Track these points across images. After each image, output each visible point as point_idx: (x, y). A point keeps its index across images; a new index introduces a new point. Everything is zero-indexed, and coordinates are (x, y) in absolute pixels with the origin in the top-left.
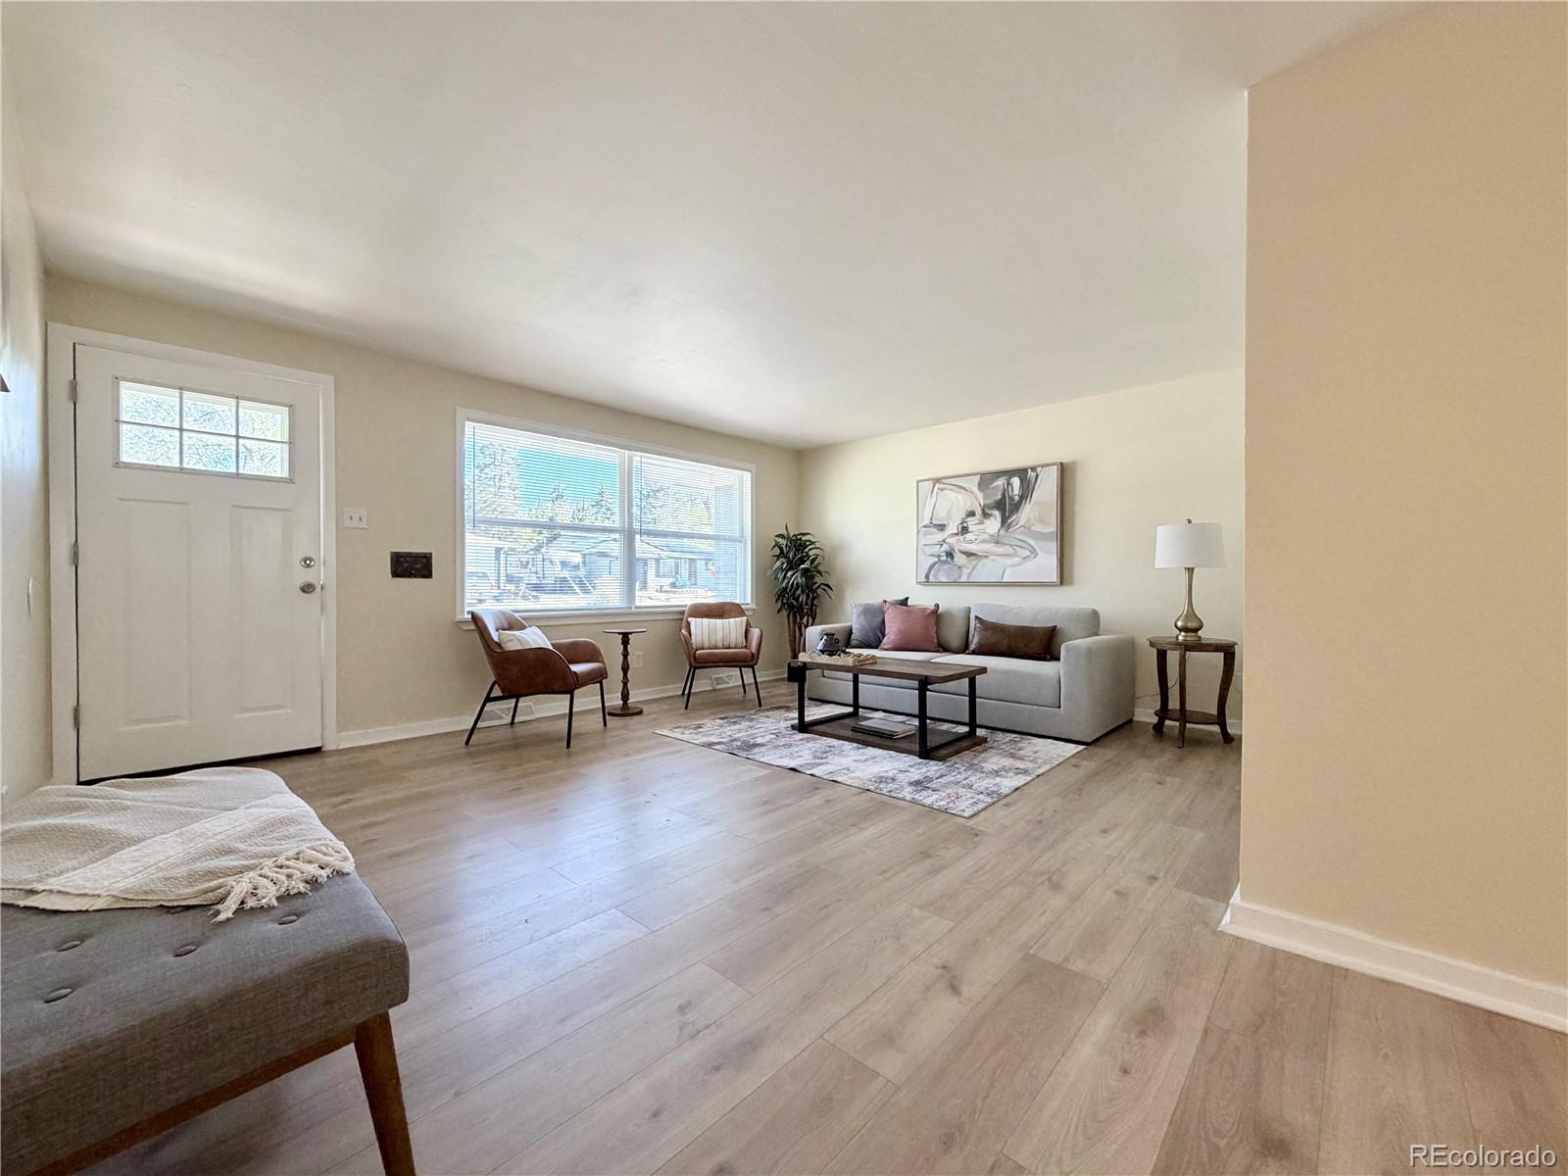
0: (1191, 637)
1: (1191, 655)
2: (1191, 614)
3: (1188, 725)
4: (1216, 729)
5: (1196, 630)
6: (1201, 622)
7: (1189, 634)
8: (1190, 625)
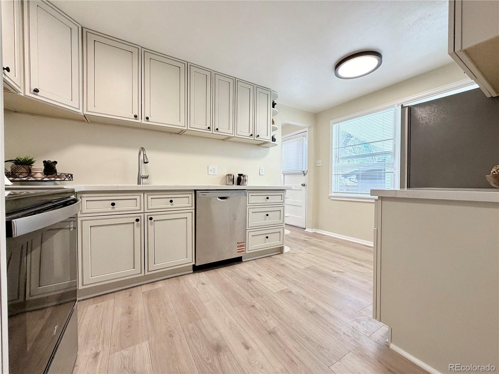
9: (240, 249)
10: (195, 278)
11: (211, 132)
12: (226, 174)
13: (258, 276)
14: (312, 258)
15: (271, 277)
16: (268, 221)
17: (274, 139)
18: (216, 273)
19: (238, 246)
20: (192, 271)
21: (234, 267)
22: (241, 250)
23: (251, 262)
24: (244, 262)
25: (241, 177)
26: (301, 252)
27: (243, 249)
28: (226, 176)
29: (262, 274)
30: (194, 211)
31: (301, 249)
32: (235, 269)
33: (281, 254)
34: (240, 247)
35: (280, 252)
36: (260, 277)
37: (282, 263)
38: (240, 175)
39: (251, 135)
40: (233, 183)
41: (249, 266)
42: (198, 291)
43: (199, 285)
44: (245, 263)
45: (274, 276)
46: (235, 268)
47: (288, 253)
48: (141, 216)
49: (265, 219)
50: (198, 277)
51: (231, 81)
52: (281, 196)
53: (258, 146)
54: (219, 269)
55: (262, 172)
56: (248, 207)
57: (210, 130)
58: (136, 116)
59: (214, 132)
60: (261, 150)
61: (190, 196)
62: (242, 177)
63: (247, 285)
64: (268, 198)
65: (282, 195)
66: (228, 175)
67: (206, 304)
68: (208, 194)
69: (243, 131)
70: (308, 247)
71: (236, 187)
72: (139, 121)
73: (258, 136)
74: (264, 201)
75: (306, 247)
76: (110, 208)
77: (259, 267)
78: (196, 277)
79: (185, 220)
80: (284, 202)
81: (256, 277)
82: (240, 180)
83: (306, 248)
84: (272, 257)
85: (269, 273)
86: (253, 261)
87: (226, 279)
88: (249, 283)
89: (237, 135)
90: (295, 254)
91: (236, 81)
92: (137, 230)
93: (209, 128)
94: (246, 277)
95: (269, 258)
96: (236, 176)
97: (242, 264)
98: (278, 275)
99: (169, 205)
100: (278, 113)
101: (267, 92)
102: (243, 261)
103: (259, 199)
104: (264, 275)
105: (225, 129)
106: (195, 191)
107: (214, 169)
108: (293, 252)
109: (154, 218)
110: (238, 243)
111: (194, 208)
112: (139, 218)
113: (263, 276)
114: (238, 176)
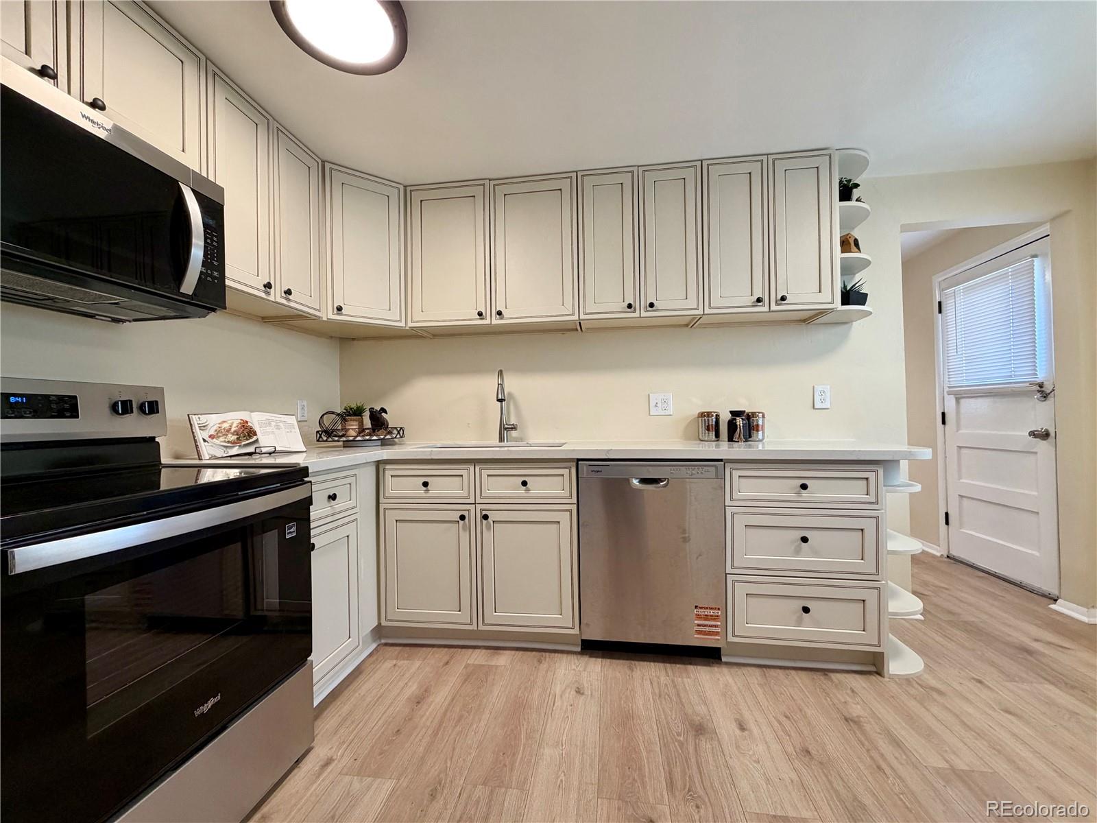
9: (705, 626)
10: (574, 667)
11: (637, 314)
12: (697, 413)
13: (733, 727)
14: (1014, 735)
15: (775, 747)
16: (806, 559)
17: (851, 296)
18: (628, 672)
19: (699, 617)
20: (579, 649)
21: (686, 670)
22: (708, 629)
23: (745, 670)
24: (727, 664)
25: (735, 419)
26: (971, 697)
27: (715, 626)
28: (698, 417)
29: (752, 725)
30: (574, 508)
31: (980, 682)
32: (682, 678)
33: (874, 678)
34: (705, 620)
35: (872, 669)
36: (738, 732)
37: (856, 710)
38: (735, 414)
39: (759, 300)
40: (717, 435)
41: (731, 681)
42: (556, 705)
43: (569, 690)
44: (725, 670)
45: (790, 749)
46: (684, 675)
47: (908, 680)
48: (469, 511)
49: (797, 552)
50: (582, 669)
51: (689, 173)
52: (865, 482)
53: (803, 325)
54: (642, 663)
55: (822, 400)
56: (729, 510)
57: (635, 311)
58: (480, 314)
59: (644, 314)
61: (565, 472)
62: (739, 421)
63: (681, 744)
64: (804, 487)
65: (867, 479)
66: (702, 415)
67: (547, 752)
68: (608, 471)
69: (732, 293)
70: (1023, 680)
72: (487, 322)
73: (783, 298)
74: (792, 496)
75: (1012, 680)
76: (421, 491)
77: (761, 697)
78: (577, 667)
79: (555, 526)
80: (877, 502)
81: (725, 727)
82: (736, 425)
83: (1008, 684)
84: (833, 676)
85: (781, 733)
86: (757, 671)
87: (640, 703)
88: (690, 739)
89: (710, 307)
90: (935, 695)
92: (464, 537)
93: (630, 306)
94: (698, 715)
95: (819, 677)
96: (725, 417)
97: (716, 669)
98: (808, 752)
99: (522, 491)
100: (869, 213)
101: (817, 162)
102: (724, 659)
103: (779, 489)
104: (755, 730)
105: (674, 301)
106: (577, 461)
107: (664, 401)
108: (933, 683)
109: (493, 516)
110: (696, 607)
112: (466, 514)
113: (750, 731)
114: (729, 416)
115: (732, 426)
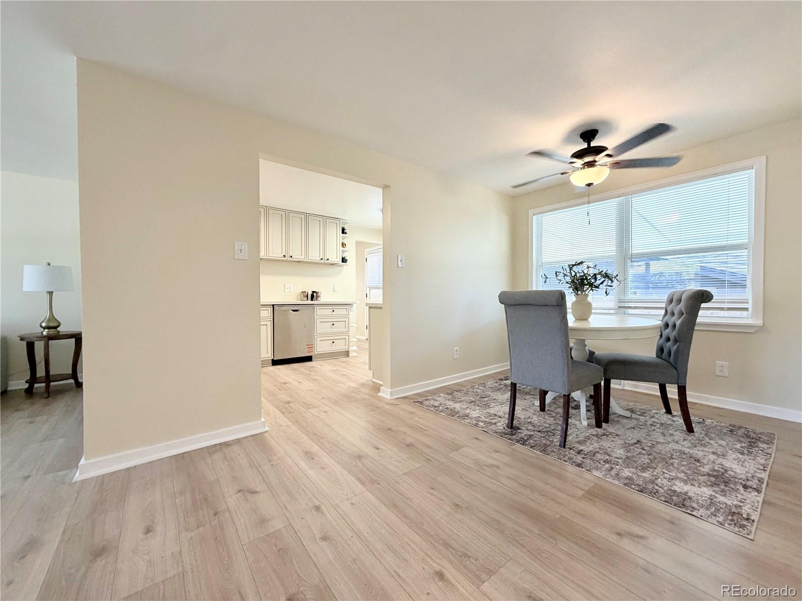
0: (52, 332)
1: (52, 343)
2: (52, 318)
3: (52, 384)
4: (72, 381)
5: (56, 328)
6: (59, 322)
7: (51, 330)
8: (51, 324)
12: (301, 291)
16: (334, 330)
17: (344, 260)
19: (308, 348)
20: (271, 365)
22: (310, 351)
27: (312, 350)
28: (301, 293)
30: (272, 320)
35: (347, 356)
38: (313, 292)
39: (322, 259)
40: (307, 299)
49: (332, 328)
51: (303, 217)
53: (331, 266)
55: (336, 289)
56: (316, 318)
57: (286, 258)
59: (289, 259)
60: (336, 269)
61: (269, 309)
62: (315, 294)
64: (333, 311)
65: (347, 308)
66: (303, 292)
68: (283, 308)
69: (314, 256)
71: (310, 302)
73: (328, 259)
74: (331, 313)
79: (266, 326)
80: (349, 314)
82: (314, 296)
89: (309, 259)
91: (307, 215)
93: (284, 256)
96: (310, 293)
100: (348, 237)
101: (336, 222)
102: (313, 360)
103: (327, 311)
105: (297, 256)
106: (273, 305)
107: (290, 287)
110: (306, 345)
111: (272, 317)
114: (311, 293)
115: (312, 296)
